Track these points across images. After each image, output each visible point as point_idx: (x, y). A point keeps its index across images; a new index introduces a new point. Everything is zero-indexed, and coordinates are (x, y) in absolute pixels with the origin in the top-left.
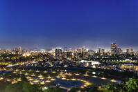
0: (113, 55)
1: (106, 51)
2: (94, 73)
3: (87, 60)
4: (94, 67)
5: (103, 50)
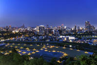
0: (87, 32)
1: (81, 28)
2: (71, 46)
3: (65, 35)
5: (79, 27)
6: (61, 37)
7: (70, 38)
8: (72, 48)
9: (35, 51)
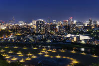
2: (83, 49)
4: (83, 42)
6: (69, 36)
7: (82, 37)
8: (84, 52)
9: (30, 57)
